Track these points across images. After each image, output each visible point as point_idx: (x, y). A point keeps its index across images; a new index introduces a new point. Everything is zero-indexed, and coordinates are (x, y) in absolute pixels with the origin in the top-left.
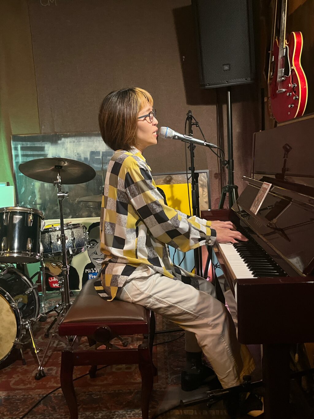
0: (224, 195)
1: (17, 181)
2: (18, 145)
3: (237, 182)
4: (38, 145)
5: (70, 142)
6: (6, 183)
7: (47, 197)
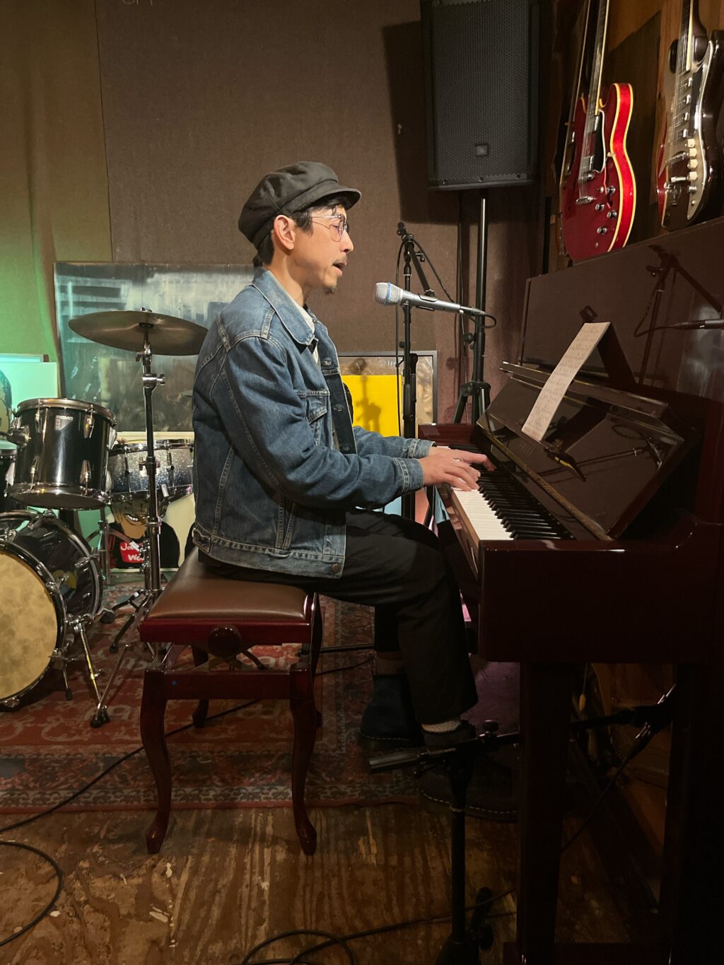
0: (464, 400)
1: (64, 353)
2: (67, 282)
3: (487, 378)
4: (108, 285)
5: (171, 282)
6: (42, 356)
7: (122, 389)
